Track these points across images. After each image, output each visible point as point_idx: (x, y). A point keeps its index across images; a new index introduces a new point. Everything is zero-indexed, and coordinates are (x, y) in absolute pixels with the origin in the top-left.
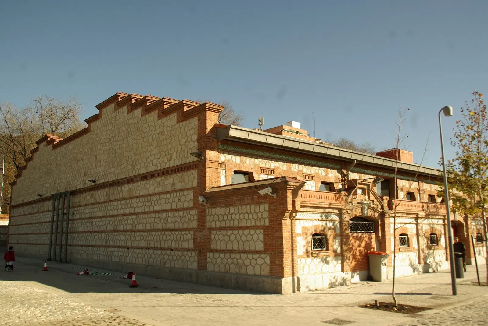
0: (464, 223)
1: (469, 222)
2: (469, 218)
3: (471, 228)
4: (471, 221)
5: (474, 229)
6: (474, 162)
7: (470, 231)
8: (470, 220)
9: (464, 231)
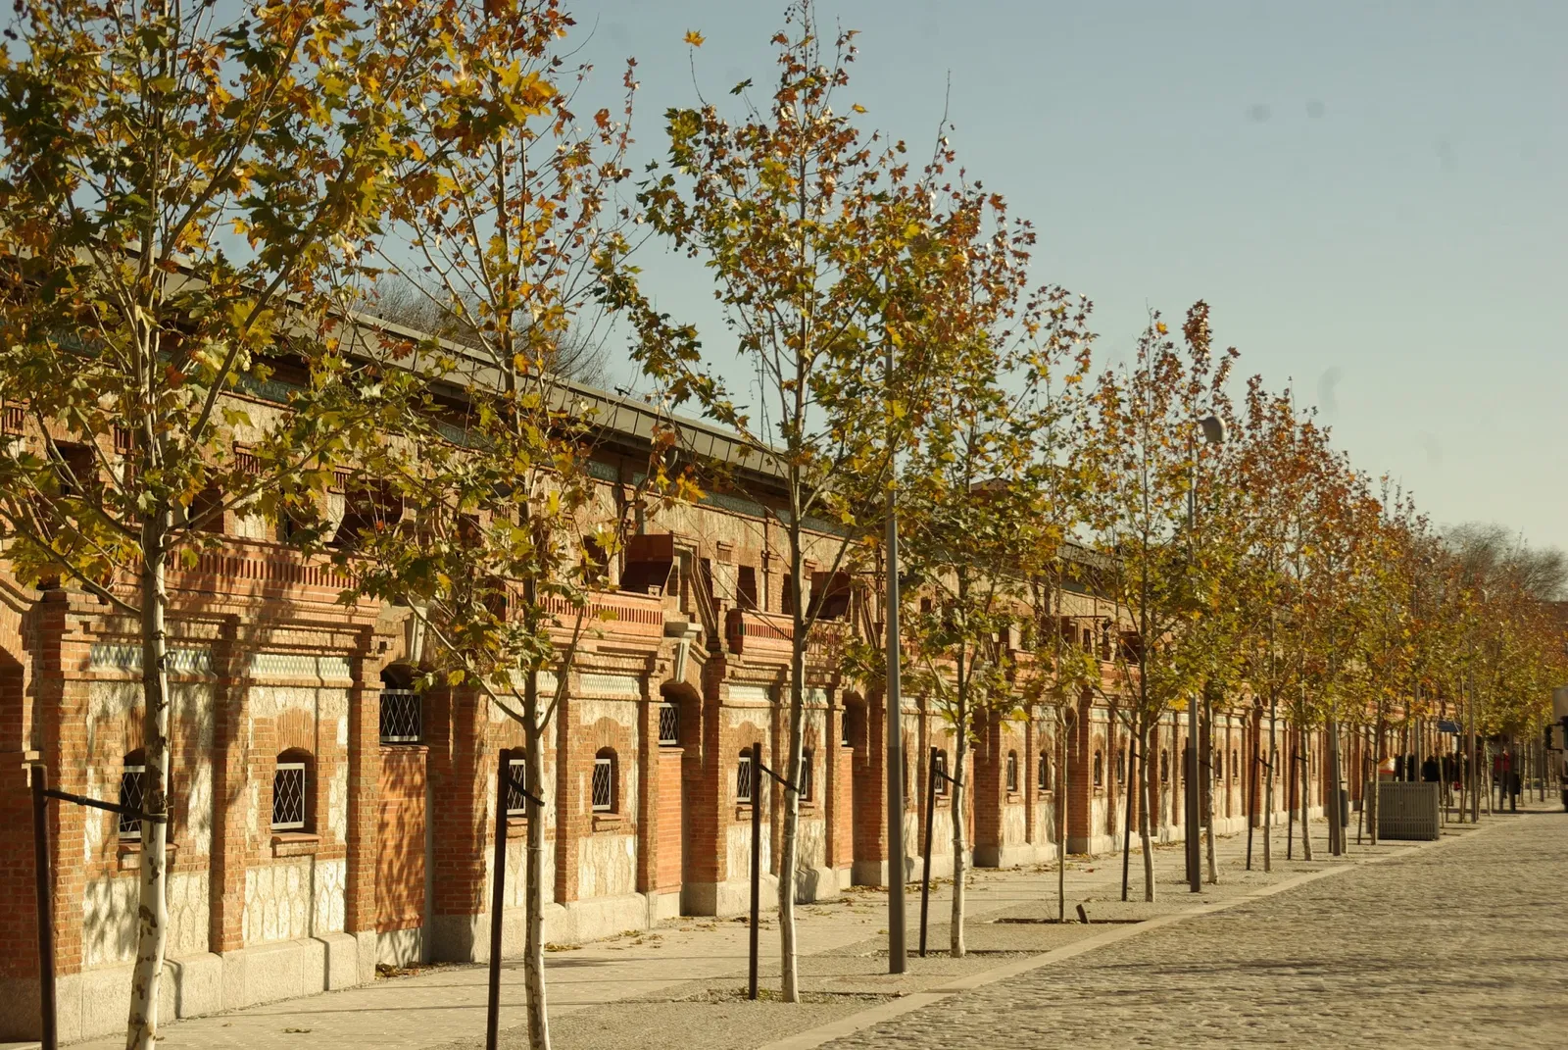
0: (26, 660)
1: (69, 659)
2: (71, 621)
3: (82, 708)
4: (84, 650)
5: (104, 716)
6: (115, 116)
7: (71, 736)
8: (79, 634)
9: (19, 737)
